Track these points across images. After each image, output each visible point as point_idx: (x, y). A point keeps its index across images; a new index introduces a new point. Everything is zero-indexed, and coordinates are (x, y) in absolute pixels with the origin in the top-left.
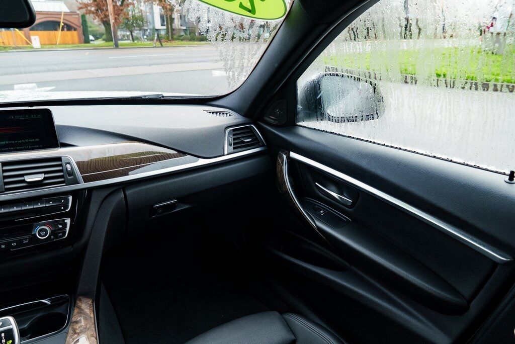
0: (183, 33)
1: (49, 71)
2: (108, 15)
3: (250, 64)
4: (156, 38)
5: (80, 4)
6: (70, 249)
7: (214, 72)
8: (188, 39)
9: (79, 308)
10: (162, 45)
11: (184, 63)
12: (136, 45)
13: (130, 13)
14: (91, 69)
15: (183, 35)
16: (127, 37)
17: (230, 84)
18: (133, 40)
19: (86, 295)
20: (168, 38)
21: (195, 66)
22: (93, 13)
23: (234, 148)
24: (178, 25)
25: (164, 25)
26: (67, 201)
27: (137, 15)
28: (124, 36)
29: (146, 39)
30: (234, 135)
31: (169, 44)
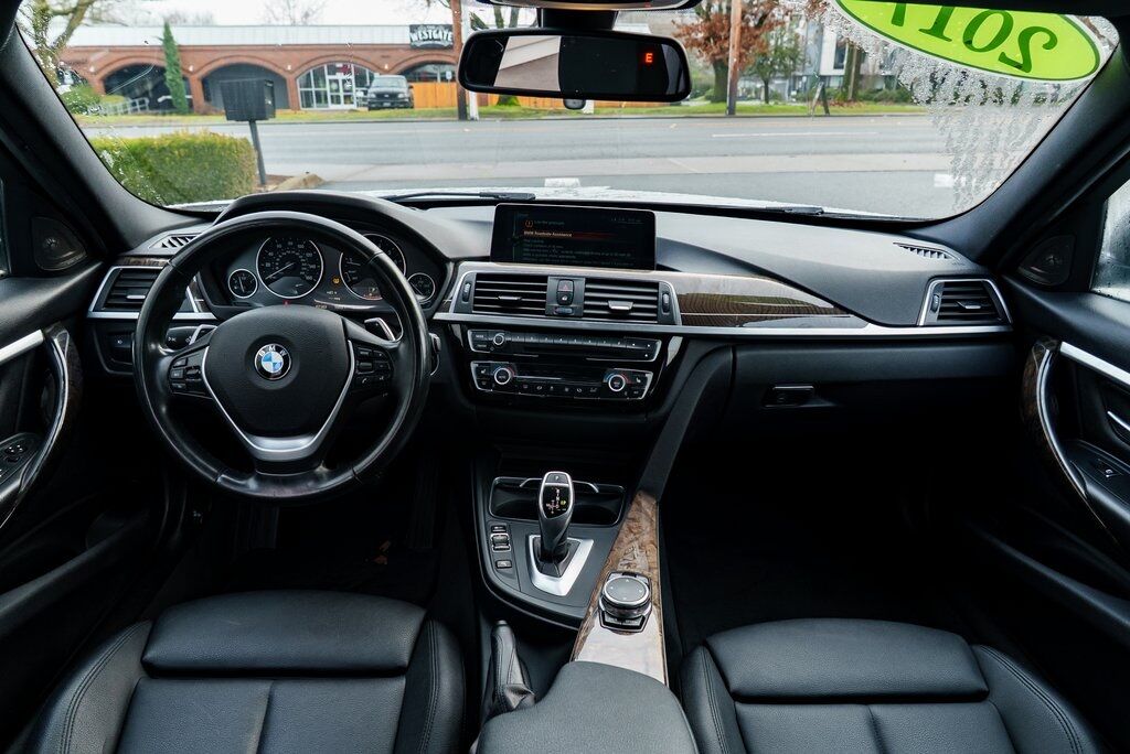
0: (881, 85)
1: (602, 156)
2: (728, 49)
3: (1007, 161)
4: (817, 96)
5: (679, 27)
6: (641, 418)
7: (938, 176)
8: (891, 99)
9: (639, 504)
10: (827, 111)
11: (871, 152)
12: (770, 112)
13: (772, 42)
14: (676, 156)
15: (881, 90)
16: (756, 93)
17: (958, 199)
18: (767, 100)
19: (649, 492)
20: (845, 95)
21: (896, 161)
22: (699, 45)
23: (940, 318)
24: (874, 66)
25: (842, 67)
26: (654, 346)
27: (785, 45)
28: (749, 91)
29: (794, 97)
30: (945, 293)
31: (845, 110)
